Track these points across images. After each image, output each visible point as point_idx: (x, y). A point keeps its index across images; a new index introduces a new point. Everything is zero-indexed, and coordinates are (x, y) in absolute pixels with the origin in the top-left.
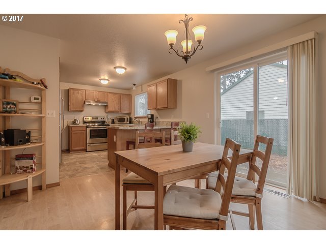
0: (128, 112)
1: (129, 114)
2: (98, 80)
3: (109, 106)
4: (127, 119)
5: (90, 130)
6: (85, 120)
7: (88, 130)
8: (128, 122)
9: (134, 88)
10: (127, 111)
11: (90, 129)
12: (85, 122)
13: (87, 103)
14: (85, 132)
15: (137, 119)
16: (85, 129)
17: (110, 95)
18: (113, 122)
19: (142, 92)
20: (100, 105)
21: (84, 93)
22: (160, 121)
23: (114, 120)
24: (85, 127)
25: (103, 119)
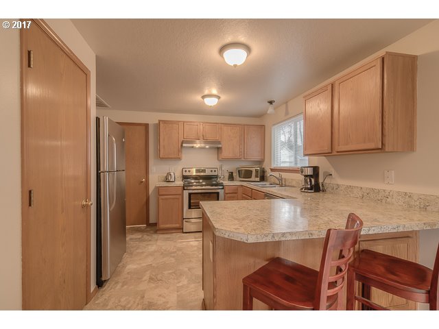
0: (258, 158)
1: (260, 162)
2: (198, 98)
3: (223, 149)
4: (257, 171)
5: (190, 194)
6: (185, 173)
7: (186, 193)
8: (258, 179)
9: (271, 110)
10: (256, 156)
11: (189, 192)
12: (185, 177)
13: (184, 145)
14: (180, 197)
15: (276, 174)
16: (180, 192)
17: (225, 128)
18: (231, 177)
19: (288, 117)
20: (207, 147)
21: (181, 127)
22: (338, 185)
23: (232, 173)
24: (181, 189)
25: (215, 171)
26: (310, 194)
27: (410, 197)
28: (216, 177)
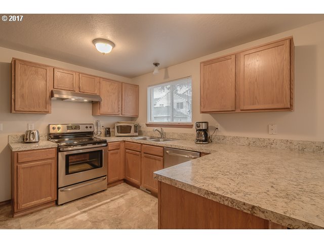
0: (133, 115)
4: (135, 127)
5: (67, 156)
6: (52, 131)
8: (137, 134)
11: (65, 153)
12: (52, 137)
13: (56, 96)
14: (53, 162)
16: (53, 155)
17: (104, 83)
18: (108, 133)
19: (166, 80)
20: (86, 100)
21: (50, 74)
22: (224, 136)
23: (109, 129)
24: (54, 151)
25: (90, 127)
26: (204, 145)
27: (291, 143)
28: (91, 133)
